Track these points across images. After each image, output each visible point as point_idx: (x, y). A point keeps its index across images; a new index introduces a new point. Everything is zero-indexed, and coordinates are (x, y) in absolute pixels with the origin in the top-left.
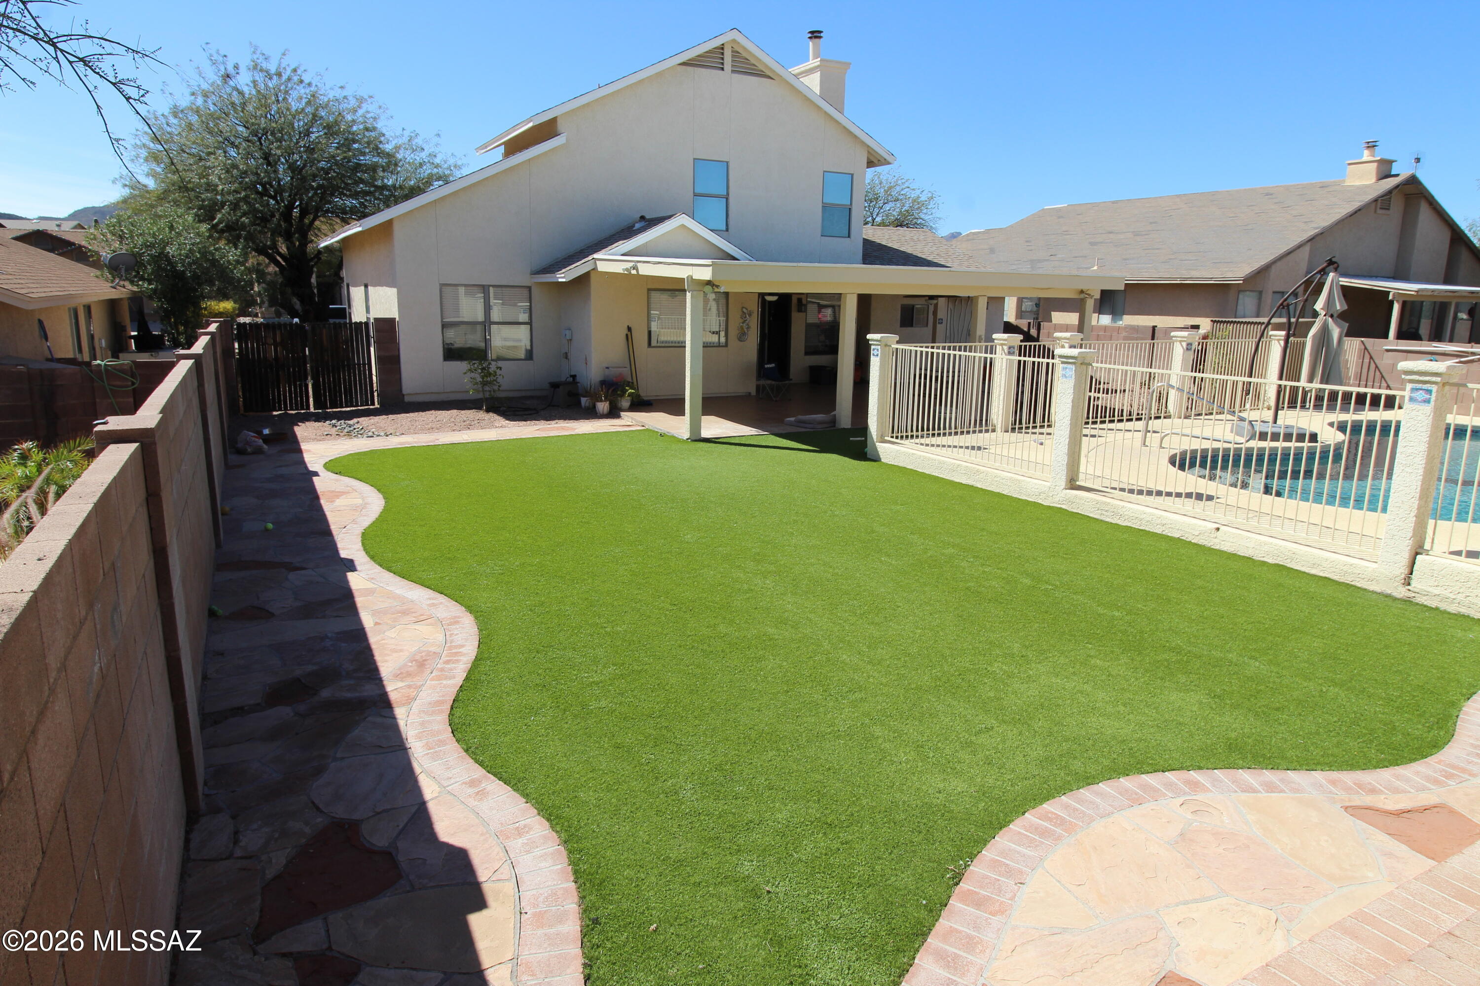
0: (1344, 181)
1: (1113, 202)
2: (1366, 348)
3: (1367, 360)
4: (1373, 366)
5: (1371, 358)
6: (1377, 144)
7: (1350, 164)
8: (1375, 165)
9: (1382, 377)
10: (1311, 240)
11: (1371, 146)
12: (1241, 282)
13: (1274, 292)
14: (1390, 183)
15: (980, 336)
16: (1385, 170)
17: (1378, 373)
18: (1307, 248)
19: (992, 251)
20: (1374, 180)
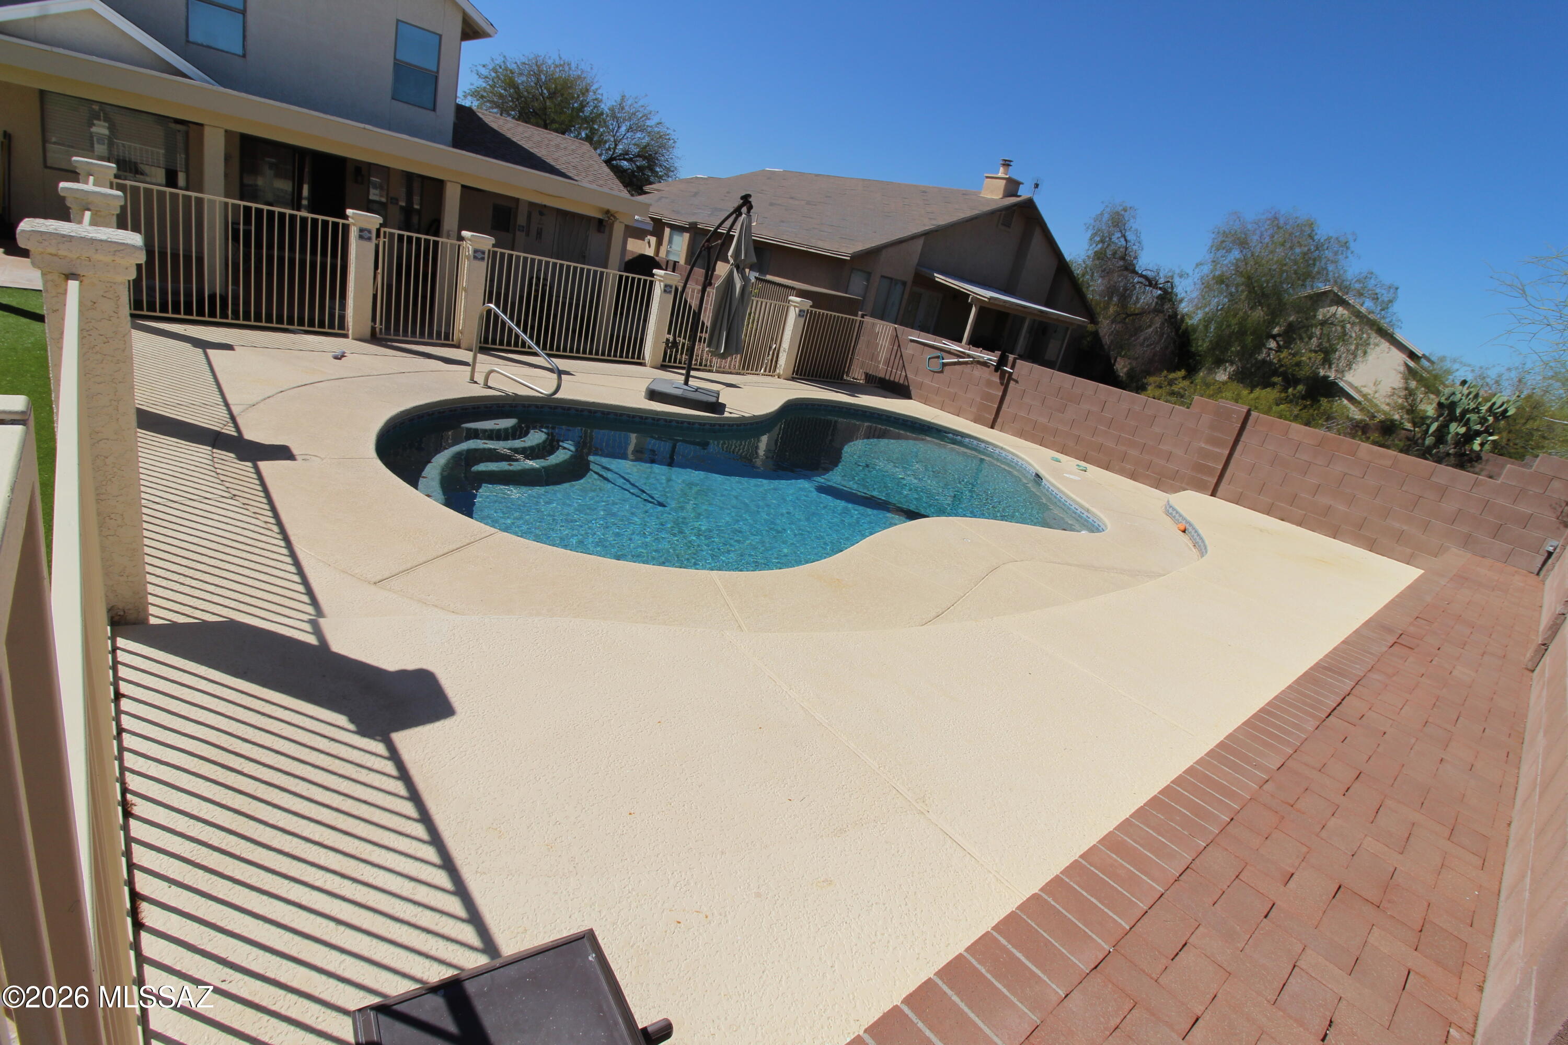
0: (980, 193)
1: (817, 175)
2: (897, 336)
3: (895, 348)
4: (899, 353)
5: (899, 346)
6: (1012, 163)
7: (987, 177)
8: (1004, 182)
9: (904, 366)
10: (926, 234)
11: (1007, 164)
12: (848, 258)
13: (883, 277)
14: (1013, 200)
15: (448, 232)
16: (1012, 187)
17: (901, 362)
18: (921, 241)
19: (696, 194)
20: (1001, 196)
